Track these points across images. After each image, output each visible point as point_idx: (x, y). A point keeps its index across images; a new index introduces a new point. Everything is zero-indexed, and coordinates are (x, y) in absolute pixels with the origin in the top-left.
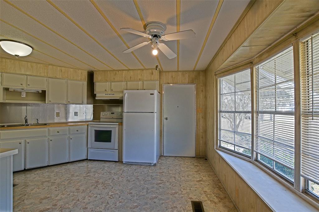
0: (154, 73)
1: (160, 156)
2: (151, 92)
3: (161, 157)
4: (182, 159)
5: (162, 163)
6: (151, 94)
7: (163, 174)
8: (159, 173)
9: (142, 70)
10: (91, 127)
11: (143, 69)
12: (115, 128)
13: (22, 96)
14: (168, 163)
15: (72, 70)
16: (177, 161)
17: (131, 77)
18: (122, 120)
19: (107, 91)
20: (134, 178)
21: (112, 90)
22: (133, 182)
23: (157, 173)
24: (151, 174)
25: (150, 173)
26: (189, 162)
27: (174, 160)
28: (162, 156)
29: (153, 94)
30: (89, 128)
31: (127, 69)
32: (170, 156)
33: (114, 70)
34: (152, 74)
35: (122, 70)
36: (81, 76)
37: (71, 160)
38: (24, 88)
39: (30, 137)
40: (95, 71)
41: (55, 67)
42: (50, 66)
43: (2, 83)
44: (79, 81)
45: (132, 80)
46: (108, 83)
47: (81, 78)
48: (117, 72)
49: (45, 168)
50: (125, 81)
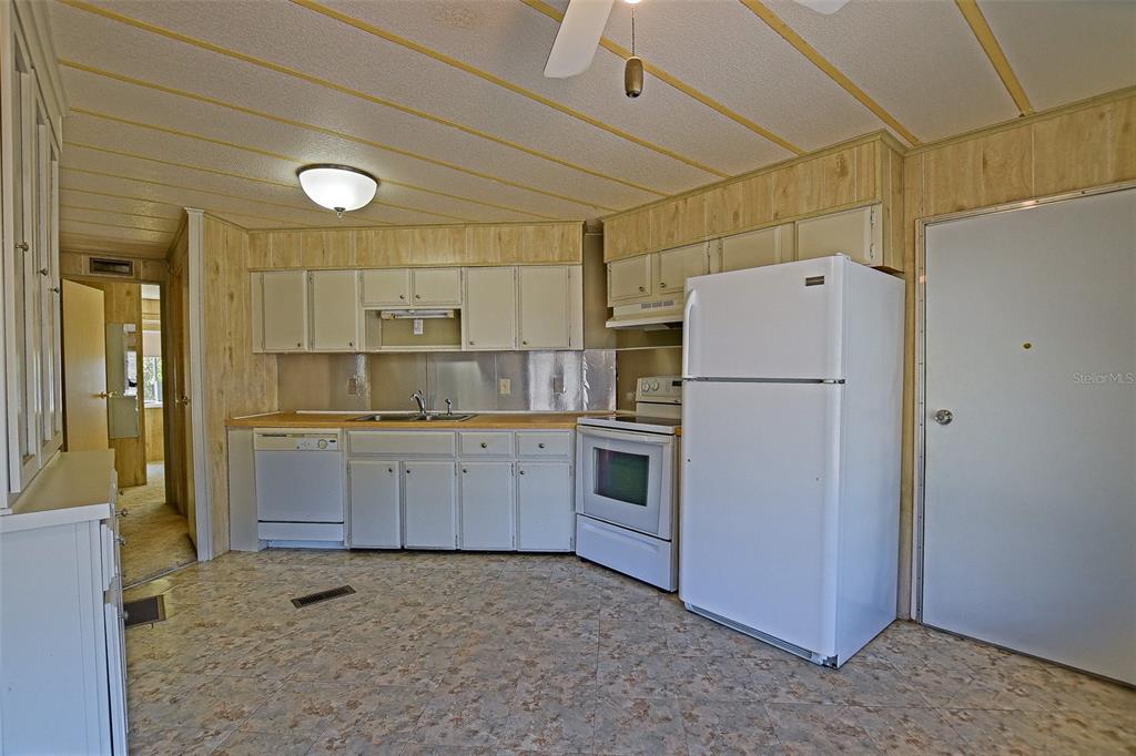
0: (852, 168)
1: (897, 620)
2: (812, 268)
3: (905, 627)
4: (1047, 678)
5: (886, 668)
6: (810, 282)
7: (848, 743)
8: (828, 728)
9: (788, 165)
10: (586, 435)
11: (793, 160)
12: (661, 446)
13: (416, 333)
14: (925, 677)
15: (530, 229)
16: (995, 683)
17: (736, 215)
18: (681, 413)
19: (648, 290)
20: (676, 706)
21: (663, 285)
22: (655, 727)
23: (815, 719)
24: (775, 716)
25: (774, 707)
26: (1097, 725)
27: (979, 670)
28: (910, 621)
29: (820, 281)
30: (580, 436)
31: (715, 179)
32: (962, 638)
33: (669, 198)
34: (843, 172)
35: (698, 189)
36: (561, 247)
37: (524, 547)
38: (407, 308)
39: (413, 456)
40: (608, 217)
41: (481, 230)
42: (469, 230)
43: (362, 298)
44: (554, 264)
45: (741, 226)
46: (649, 256)
47: (561, 255)
48: (681, 203)
49: (449, 557)
50: (711, 237)
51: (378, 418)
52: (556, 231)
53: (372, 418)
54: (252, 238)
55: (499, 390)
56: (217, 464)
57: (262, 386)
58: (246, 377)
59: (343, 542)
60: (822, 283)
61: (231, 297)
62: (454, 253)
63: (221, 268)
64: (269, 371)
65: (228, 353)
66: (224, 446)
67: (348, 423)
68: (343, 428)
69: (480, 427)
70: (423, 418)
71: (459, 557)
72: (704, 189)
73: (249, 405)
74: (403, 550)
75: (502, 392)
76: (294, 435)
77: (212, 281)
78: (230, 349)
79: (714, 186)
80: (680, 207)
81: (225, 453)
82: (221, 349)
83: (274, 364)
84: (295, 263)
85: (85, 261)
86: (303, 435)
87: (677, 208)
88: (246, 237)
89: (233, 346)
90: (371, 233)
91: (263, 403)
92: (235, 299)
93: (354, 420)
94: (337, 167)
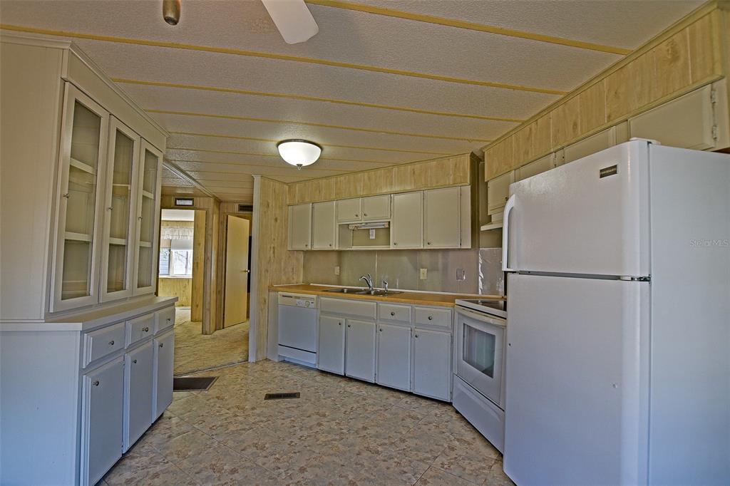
6: (604, 173)
9: (619, 67)
11: (622, 61)
12: (498, 327)
13: (371, 238)
15: (434, 163)
17: (575, 125)
30: (456, 314)
31: (556, 98)
33: (524, 123)
35: (545, 110)
36: (454, 174)
38: (362, 222)
39: (355, 317)
40: (486, 147)
41: (402, 168)
42: (395, 169)
43: (337, 217)
44: (449, 186)
45: (580, 133)
46: (513, 171)
47: (455, 179)
48: (533, 125)
49: (369, 387)
50: (556, 149)
51: (345, 290)
52: (452, 162)
53: (342, 291)
54: (290, 187)
55: (419, 277)
56: (262, 310)
57: (293, 269)
58: (282, 263)
59: (315, 364)
60: (615, 172)
61: (276, 220)
62: (386, 186)
63: (270, 205)
64: (298, 260)
65: (272, 249)
66: (267, 301)
67: (324, 293)
68: (318, 295)
69: (392, 301)
70: (369, 293)
71: (375, 389)
72: (549, 109)
73: (284, 278)
74: (344, 377)
75: (421, 278)
76: (296, 297)
77: (265, 212)
78: (274, 248)
79: (556, 104)
80: (533, 129)
81: (267, 305)
82: (269, 247)
83: (301, 256)
84: (307, 200)
85: (236, 206)
86: (299, 298)
87: (531, 129)
88: (286, 187)
89: (276, 246)
90: (342, 178)
91: (293, 279)
92: (278, 221)
93: (327, 291)
94: (295, 140)
